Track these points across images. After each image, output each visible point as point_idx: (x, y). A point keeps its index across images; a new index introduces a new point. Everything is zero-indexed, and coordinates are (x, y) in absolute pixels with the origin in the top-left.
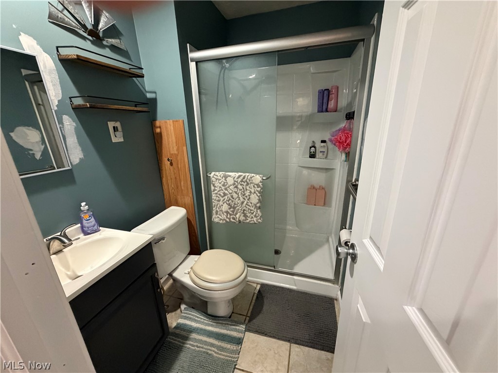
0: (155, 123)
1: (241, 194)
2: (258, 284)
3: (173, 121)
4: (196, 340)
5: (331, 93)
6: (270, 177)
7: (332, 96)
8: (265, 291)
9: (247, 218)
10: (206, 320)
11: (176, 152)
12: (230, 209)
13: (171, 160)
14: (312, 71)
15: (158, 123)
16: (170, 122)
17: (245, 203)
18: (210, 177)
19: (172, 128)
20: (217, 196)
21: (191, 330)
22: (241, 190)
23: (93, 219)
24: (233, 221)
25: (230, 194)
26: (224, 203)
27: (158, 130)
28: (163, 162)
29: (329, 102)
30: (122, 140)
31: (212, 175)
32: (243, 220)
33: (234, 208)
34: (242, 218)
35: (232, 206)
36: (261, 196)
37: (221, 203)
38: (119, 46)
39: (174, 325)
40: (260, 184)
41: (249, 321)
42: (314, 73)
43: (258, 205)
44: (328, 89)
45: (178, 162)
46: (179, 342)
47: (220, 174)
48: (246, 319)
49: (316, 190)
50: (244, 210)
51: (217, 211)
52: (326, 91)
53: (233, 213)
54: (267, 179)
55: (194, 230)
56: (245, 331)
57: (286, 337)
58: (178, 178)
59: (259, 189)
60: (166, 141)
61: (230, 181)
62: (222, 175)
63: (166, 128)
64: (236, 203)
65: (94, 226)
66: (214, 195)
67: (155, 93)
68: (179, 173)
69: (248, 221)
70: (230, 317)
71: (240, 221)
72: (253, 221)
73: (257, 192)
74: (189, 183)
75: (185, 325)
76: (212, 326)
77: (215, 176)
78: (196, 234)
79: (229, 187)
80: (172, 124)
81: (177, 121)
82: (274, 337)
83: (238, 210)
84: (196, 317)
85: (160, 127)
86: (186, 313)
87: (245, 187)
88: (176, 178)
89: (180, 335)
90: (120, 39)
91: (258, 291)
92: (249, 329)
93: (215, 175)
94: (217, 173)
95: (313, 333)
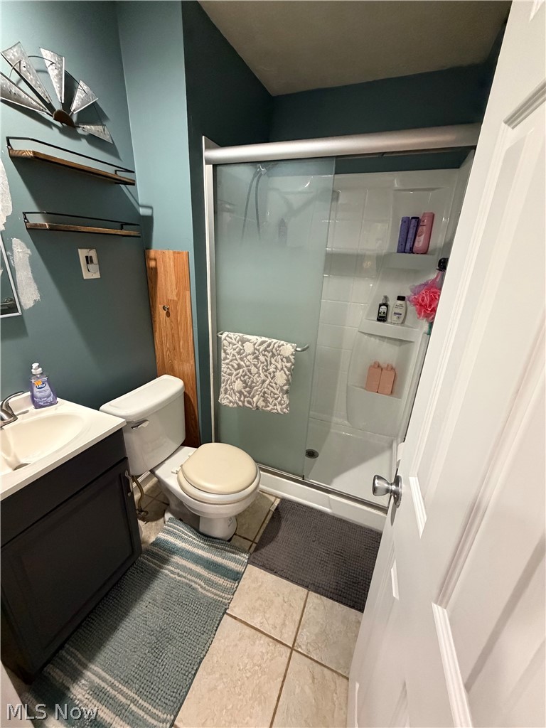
0: (149, 252)
1: (263, 369)
2: (277, 497)
3: (174, 253)
4: (178, 566)
5: (421, 224)
6: (308, 347)
7: (423, 229)
8: (286, 509)
9: (269, 404)
10: (196, 541)
11: (175, 298)
12: (245, 388)
13: (168, 309)
14: (396, 186)
15: (152, 253)
16: (169, 253)
17: (267, 382)
18: (221, 338)
19: (172, 264)
20: (228, 368)
21: (173, 551)
22: (263, 363)
23: (47, 387)
24: (248, 405)
25: (247, 366)
26: (237, 379)
27: (152, 264)
28: (157, 312)
29: (417, 238)
30: (97, 276)
31: (223, 337)
32: (262, 406)
33: (252, 387)
34: (261, 404)
35: (249, 384)
36: (291, 375)
37: (233, 378)
38: (102, 137)
39: (152, 539)
40: (292, 357)
41: (256, 550)
42: (399, 190)
43: (285, 388)
44: (418, 218)
45: (177, 312)
46: (155, 564)
47: (235, 336)
48: (251, 545)
49: (382, 370)
50: (265, 393)
51: (226, 389)
52: (414, 220)
53: (250, 394)
54: (303, 350)
55: (194, 411)
56: (248, 563)
57: (303, 580)
58: (175, 336)
59: (289, 365)
60: (163, 281)
61: (249, 348)
62: (238, 338)
63: (164, 262)
64: (255, 380)
65: (48, 397)
66: (223, 366)
67: (151, 208)
68: (178, 328)
69: (268, 409)
70: (229, 540)
71: (257, 408)
72: (277, 409)
73: (285, 369)
74: (191, 343)
75: (167, 542)
76: (203, 549)
77: (227, 338)
78: (195, 417)
79: (246, 356)
80: (172, 257)
81: (179, 253)
82: (287, 578)
83: (257, 390)
84: (183, 533)
85: (155, 260)
86: (171, 526)
87: (268, 359)
88: (173, 336)
89: (158, 555)
90: (103, 125)
91: (275, 508)
92: (253, 560)
93: (227, 336)
94: (231, 335)
95: (345, 581)
